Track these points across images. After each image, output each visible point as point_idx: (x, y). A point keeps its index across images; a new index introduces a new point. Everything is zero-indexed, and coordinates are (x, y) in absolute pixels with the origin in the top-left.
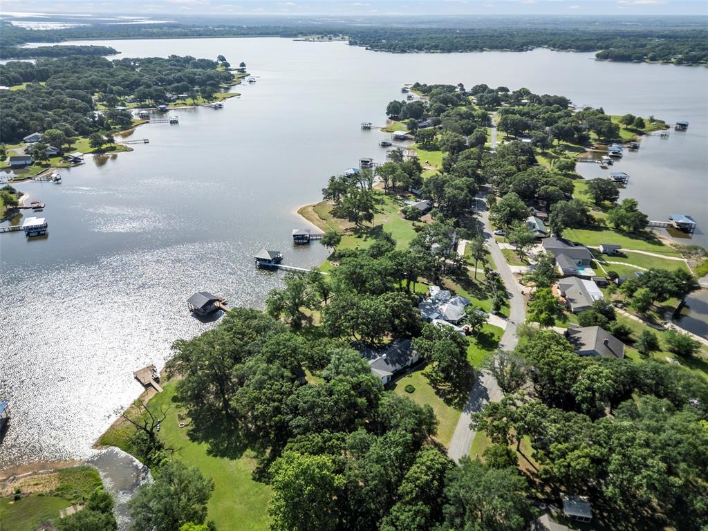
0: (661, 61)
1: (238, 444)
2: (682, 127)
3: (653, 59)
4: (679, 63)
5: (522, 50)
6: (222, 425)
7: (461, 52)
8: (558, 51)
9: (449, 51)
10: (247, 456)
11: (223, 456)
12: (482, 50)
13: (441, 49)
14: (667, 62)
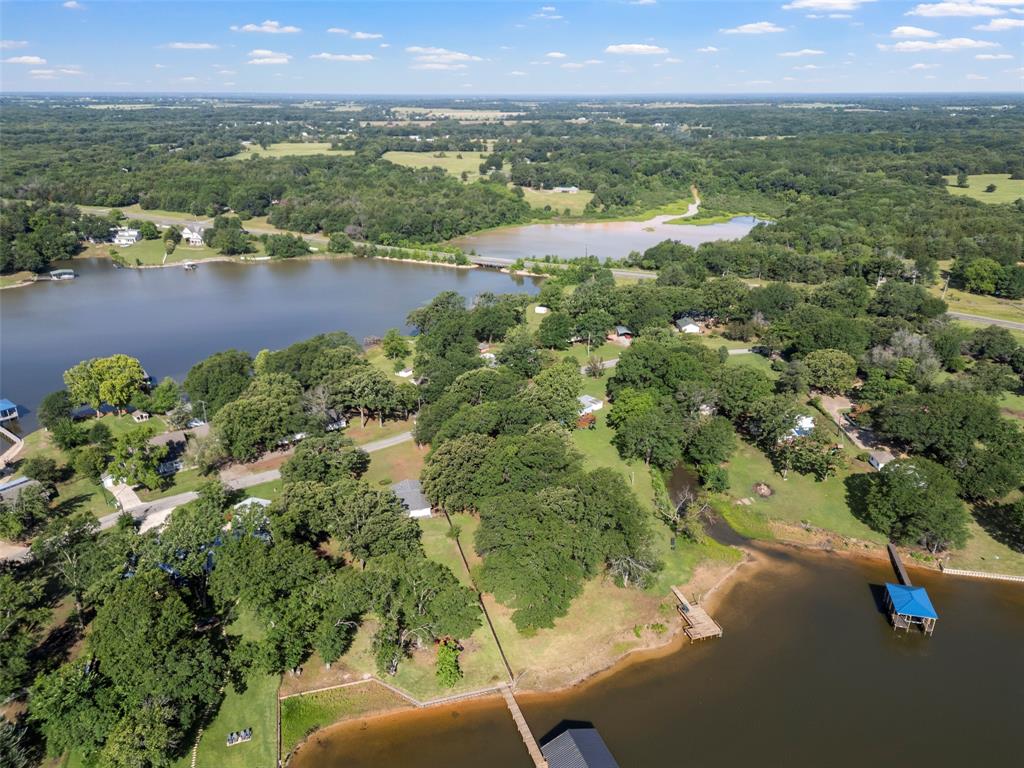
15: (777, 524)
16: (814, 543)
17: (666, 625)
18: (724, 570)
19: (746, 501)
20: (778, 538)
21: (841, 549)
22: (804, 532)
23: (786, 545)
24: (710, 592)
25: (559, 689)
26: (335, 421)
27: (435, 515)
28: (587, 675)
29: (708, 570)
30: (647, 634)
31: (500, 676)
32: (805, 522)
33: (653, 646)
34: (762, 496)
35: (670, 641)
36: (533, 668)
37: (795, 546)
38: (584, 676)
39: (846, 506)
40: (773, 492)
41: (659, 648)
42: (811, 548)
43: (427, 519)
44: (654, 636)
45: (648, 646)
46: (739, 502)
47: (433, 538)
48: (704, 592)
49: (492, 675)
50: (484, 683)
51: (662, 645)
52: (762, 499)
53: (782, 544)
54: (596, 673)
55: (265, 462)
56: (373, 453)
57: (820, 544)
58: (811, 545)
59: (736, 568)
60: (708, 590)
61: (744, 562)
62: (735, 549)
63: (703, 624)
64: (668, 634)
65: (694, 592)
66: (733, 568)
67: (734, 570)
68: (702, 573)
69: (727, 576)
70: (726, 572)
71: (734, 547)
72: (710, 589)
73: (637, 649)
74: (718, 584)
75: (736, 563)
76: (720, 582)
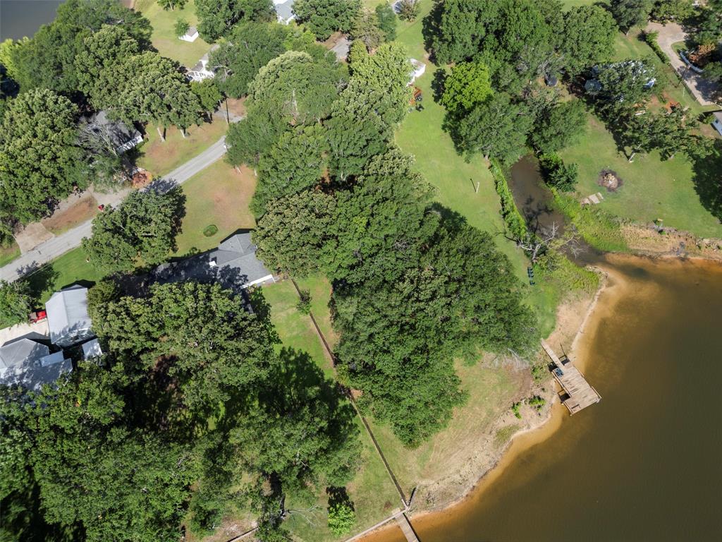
15: (629, 228)
16: (668, 249)
17: (542, 395)
18: (587, 302)
19: (594, 199)
20: (631, 247)
21: (695, 254)
22: (658, 236)
23: (641, 256)
24: (577, 338)
25: (453, 504)
26: (129, 139)
27: (278, 278)
28: (477, 479)
29: (570, 308)
30: (526, 410)
31: (392, 502)
32: (656, 222)
33: (534, 427)
34: (610, 189)
35: (549, 416)
36: (424, 482)
37: (650, 257)
38: (474, 482)
39: (694, 192)
40: (620, 183)
41: (540, 428)
42: (666, 257)
43: (269, 284)
44: (533, 412)
45: (529, 427)
46: (587, 201)
47: (283, 314)
48: (571, 339)
49: (383, 502)
50: (378, 514)
51: (542, 423)
52: (611, 193)
53: (636, 255)
54: (486, 474)
55: (64, 214)
56: (186, 183)
57: (673, 251)
58: (665, 253)
59: (596, 298)
60: (574, 335)
61: (603, 289)
62: (591, 270)
63: (580, 391)
64: (546, 407)
65: (562, 342)
66: (594, 300)
67: (595, 303)
68: (565, 313)
69: (590, 312)
70: (589, 307)
71: (590, 268)
72: (576, 334)
73: (519, 433)
74: (583, 325)
75: (596, 292)
76: (584, 323)
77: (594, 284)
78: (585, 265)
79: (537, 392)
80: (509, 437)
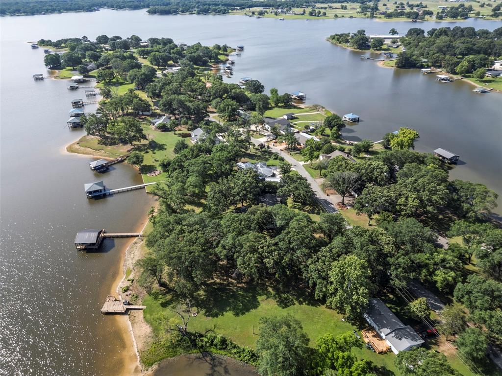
0: (188, 13)
1: (247, 299)
2: (242, 48)
3: (183, 12)
4: (199, 13)
5: (91, 11)
6: (222, 296)
7: (44, 14)
8: (117, 10)
9: (33, 14)
10: (262, 301)
11: (248, 310)
12: (59, 11)
13: (24, 12)
14: (192, 13)
17: (126, 293)
18: (140, 345)
24: (131, 327)
29: (145, 334)
33: (120, 283)
35: (117, 292)
36: (141, 243)
48: (133, 324)
61: (138, 363)
62: (153, 366)
63: (112, 306)
64: (121, 293)
65: (136, 318)
66: (138, 352)
67: (136, 351)
68: (146, 329)
69: (135, 344)
70: (137, 345)
71: (155, 367)
72: (132, 328)
73: (124, 278)
74: (133, 334)
75: (140, 357)
76: (133, 336)
77: (144, 359)
78: (159, 366)
79: (129, 292)
80: (127, 274)
